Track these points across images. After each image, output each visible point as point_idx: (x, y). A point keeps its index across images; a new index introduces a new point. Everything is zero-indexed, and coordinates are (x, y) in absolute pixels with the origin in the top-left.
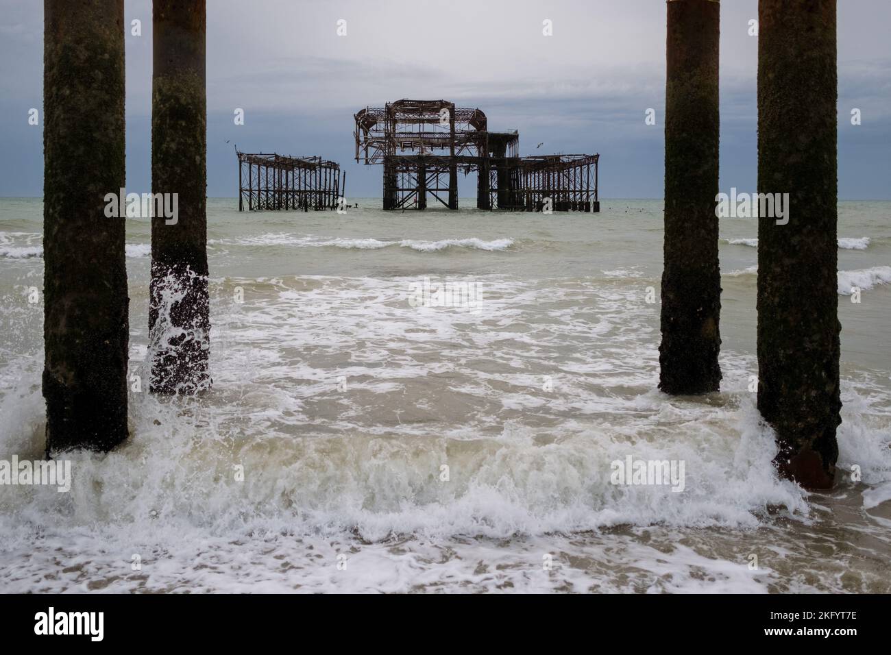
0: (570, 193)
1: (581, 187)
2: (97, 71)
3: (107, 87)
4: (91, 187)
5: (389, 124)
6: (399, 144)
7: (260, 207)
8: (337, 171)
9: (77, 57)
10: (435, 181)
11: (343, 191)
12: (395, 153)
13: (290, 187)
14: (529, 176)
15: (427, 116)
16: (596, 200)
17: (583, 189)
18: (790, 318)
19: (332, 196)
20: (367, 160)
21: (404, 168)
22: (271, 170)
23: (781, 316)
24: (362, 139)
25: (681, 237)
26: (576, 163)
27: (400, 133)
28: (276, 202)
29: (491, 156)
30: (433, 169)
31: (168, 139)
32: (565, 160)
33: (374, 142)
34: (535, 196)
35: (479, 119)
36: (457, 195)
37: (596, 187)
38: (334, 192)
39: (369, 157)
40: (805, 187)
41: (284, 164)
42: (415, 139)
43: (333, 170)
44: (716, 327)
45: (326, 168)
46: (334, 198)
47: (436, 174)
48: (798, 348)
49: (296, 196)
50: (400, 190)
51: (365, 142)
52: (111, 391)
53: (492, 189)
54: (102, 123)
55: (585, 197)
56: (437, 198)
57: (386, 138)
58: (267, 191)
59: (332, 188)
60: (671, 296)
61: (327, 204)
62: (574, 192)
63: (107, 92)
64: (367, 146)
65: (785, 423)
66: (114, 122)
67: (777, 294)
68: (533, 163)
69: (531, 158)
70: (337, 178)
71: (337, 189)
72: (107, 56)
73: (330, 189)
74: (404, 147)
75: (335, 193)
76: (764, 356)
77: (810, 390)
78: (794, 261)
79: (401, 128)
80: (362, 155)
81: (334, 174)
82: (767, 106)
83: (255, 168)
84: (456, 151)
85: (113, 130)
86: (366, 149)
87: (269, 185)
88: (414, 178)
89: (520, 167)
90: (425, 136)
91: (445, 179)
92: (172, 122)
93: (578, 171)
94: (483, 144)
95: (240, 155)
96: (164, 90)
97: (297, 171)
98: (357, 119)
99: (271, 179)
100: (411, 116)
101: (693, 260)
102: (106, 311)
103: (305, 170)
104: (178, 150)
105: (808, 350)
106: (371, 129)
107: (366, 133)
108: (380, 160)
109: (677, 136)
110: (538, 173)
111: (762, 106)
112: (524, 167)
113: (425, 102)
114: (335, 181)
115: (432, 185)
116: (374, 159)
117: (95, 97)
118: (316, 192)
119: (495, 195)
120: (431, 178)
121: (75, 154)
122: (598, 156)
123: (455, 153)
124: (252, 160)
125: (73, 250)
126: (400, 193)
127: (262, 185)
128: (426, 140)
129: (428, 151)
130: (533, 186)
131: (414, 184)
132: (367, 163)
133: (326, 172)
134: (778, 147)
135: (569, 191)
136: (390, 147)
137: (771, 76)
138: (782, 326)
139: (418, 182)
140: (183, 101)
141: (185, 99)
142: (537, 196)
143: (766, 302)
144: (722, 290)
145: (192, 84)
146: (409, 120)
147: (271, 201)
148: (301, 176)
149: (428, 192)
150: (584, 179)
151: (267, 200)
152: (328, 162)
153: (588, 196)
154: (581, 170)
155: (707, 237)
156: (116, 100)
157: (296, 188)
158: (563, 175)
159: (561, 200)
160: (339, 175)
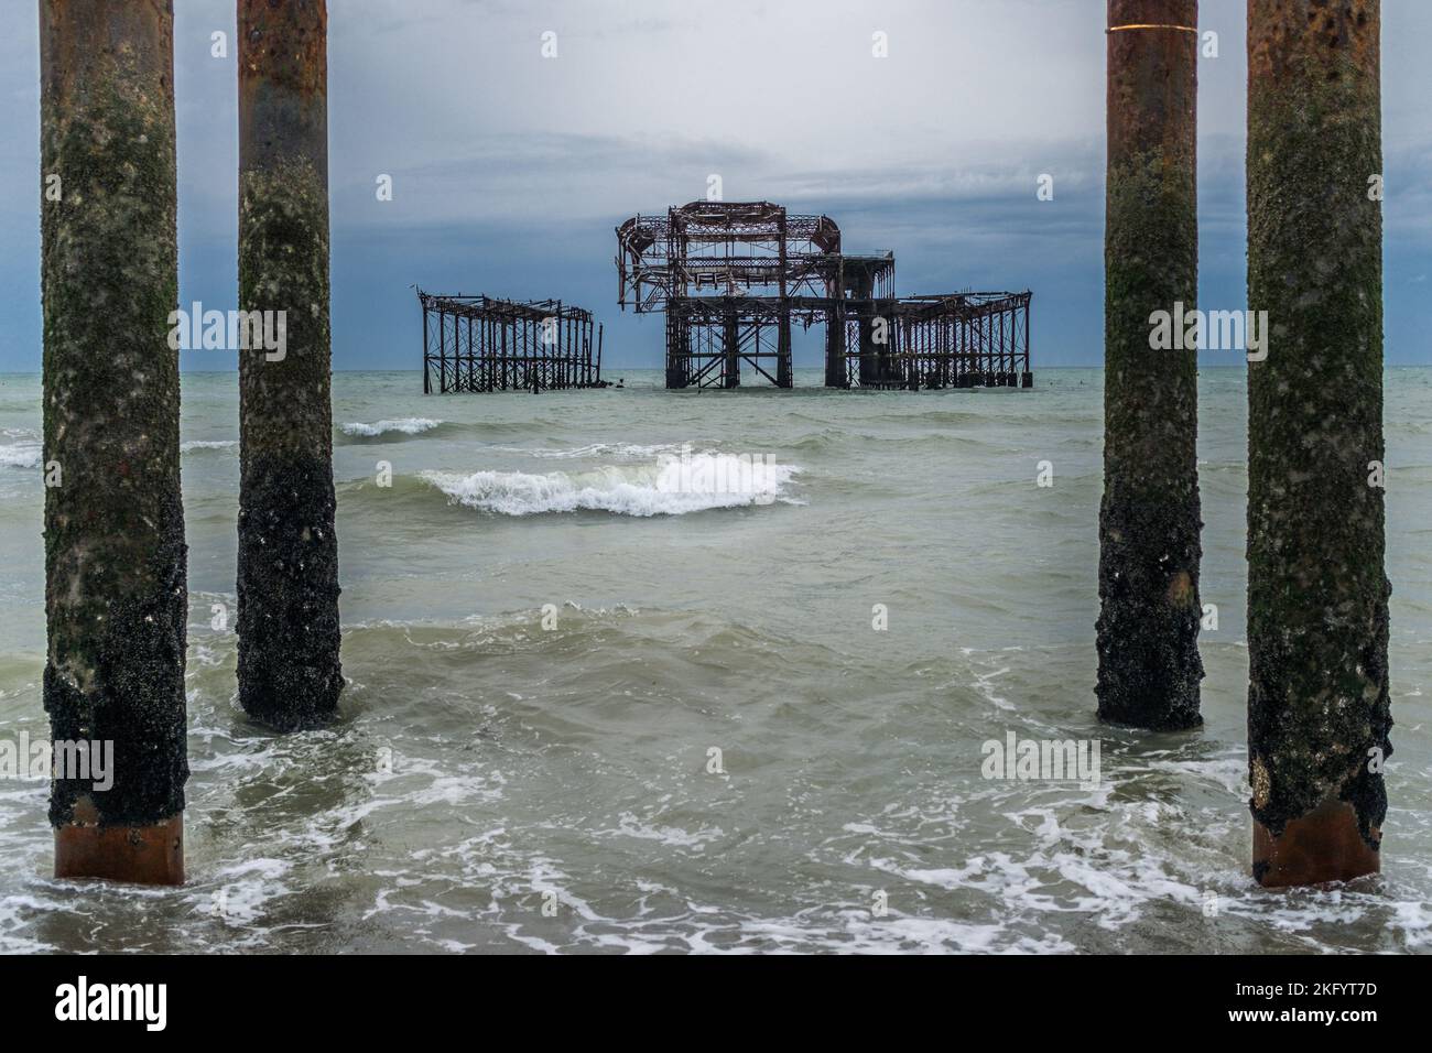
0: (983, 359)
1: (1002, 347)
2: (126, 164)
3: (144, 190)
4: (119, 360)
5: (675, 244)
6: (693, 278)
7: (459, 388)
8: (588, 324)
9: (94, 141)
10: (753, 339)
11: (599, 357)
12: (686, 293)
13: (510, 352)
14: (913, 329)
15: (739, 230)
16: (1027, 369)
17: (1005, 352)
18: (1302, 575)
19: (579, 367)
20: (638, 305)
21: (702, 318)
22: (477, 324)
23: (1286, 571)
24: (629, 269)
25: (1132, 436)
26: (993, 308)
27: (693, 259)
28: (487, 377)
29: (849, 296)
30: (750, 319)
31: (265, 276)
32: (974, 302)
33: (650, 274)
34: (923, 365)
35: (827, 233)
36: (790, 364)
37: (1027, 347)
38: (583, 360)
39: (643, 300)
40: (1326, 350)
41: (499, 313)
42: (720, 269)
43: (580, 323)
44: (1192, 588)
45: (569, 318)
46: (583, 369)
47: (754, 329)
48: (1315, 624)
49: (520, 367)
50: (696, 356)
51: (636, 274)
52: (156, 701)
53: (850, 352)
54: (136, 250)
55: (1007, 365)
56: (758, 368)
57: (670, 267)
58: (471, 359)
59: (580, 354)
60: (1116, 537)
61: (572, 380)
62: (990, 356)
63: (145, 200)
64: (638, 282)
65: (1294, 753)
66: (157, 250)
67: (1280, 533)
68: (919, 308)
69: (915, 298)
70: (588, 337)
71: (589, 355)
72: (143, 139)
73: (576, 355)
74: (701, 282)
75: (586, 362)
76: (1257, 639)
77: (1336, 697)
78: (1307, 476)
79: (696, 249)
80: (630, 296)
81: (584, 330)
82: (1261, 210)
83: (449, 319)
84: (789, 288)
85: (156, 263)
86: (637, 287)
87: (474, 350)
88: (717, 335)
89: (897, 315)
90: (736, 263)
91: (770, 336)
92: (271, 247)
93: (996, 321)
94: (834, 276)
95: (424, 298)
96: (257, 194)
97: (520, 326)
98: (620, 236)
99: (476, 338)
100: (711, 229)
101: (1152, 475)
102: (147, 566)
103: (535, 323)
104: (280, 294)
105: (1332, 628)
106: (645, 252)
107: (636, 259)
108: (661, 305)
109: (1124, 262)
110: (929, 325)
111: (1254, 210)
112: (904, 315)
113: (736, 205)
114: (585, 341)
115: (748, 346)
116: (651, 302)
117: (125, 207)
118: (554, 360)
119: (856, 363)
120: (748, 335)
121: (92, 305)
122: (1030, 294)
123: (787, 293)
124: (446, 307)
125: (91, 465)
126: (695, 360)
127: (463, 348)
128: (738, 270)
129: (741, 289)
130: (919, 347)
131: (719, 346)
132: (639, 310)
133: (569, 327)
134: (1281, 280)
135: (981, 356)
136: (676, 283)
137: (1268, 157)
138: (1288, 588)
139: (724, 342)
140: (288, 211)
141: (293, 209)
142: (926, 363)
143: (1261, 547)
144: (1202, 525)
145: (305, 182)
146: (709, 236)
147: (477, 375)
148: (528, 333)
149: (741, 359)
150: (1007, 334)
151: (471, 374)
152: (573, 309)
153: (1013, 363)
154: (1002, 318)
155: (1176, 434)
156: (160, 212)
157: (520, 353)
158: (972, 327)
159: (967, 370)
160: (591, 331)
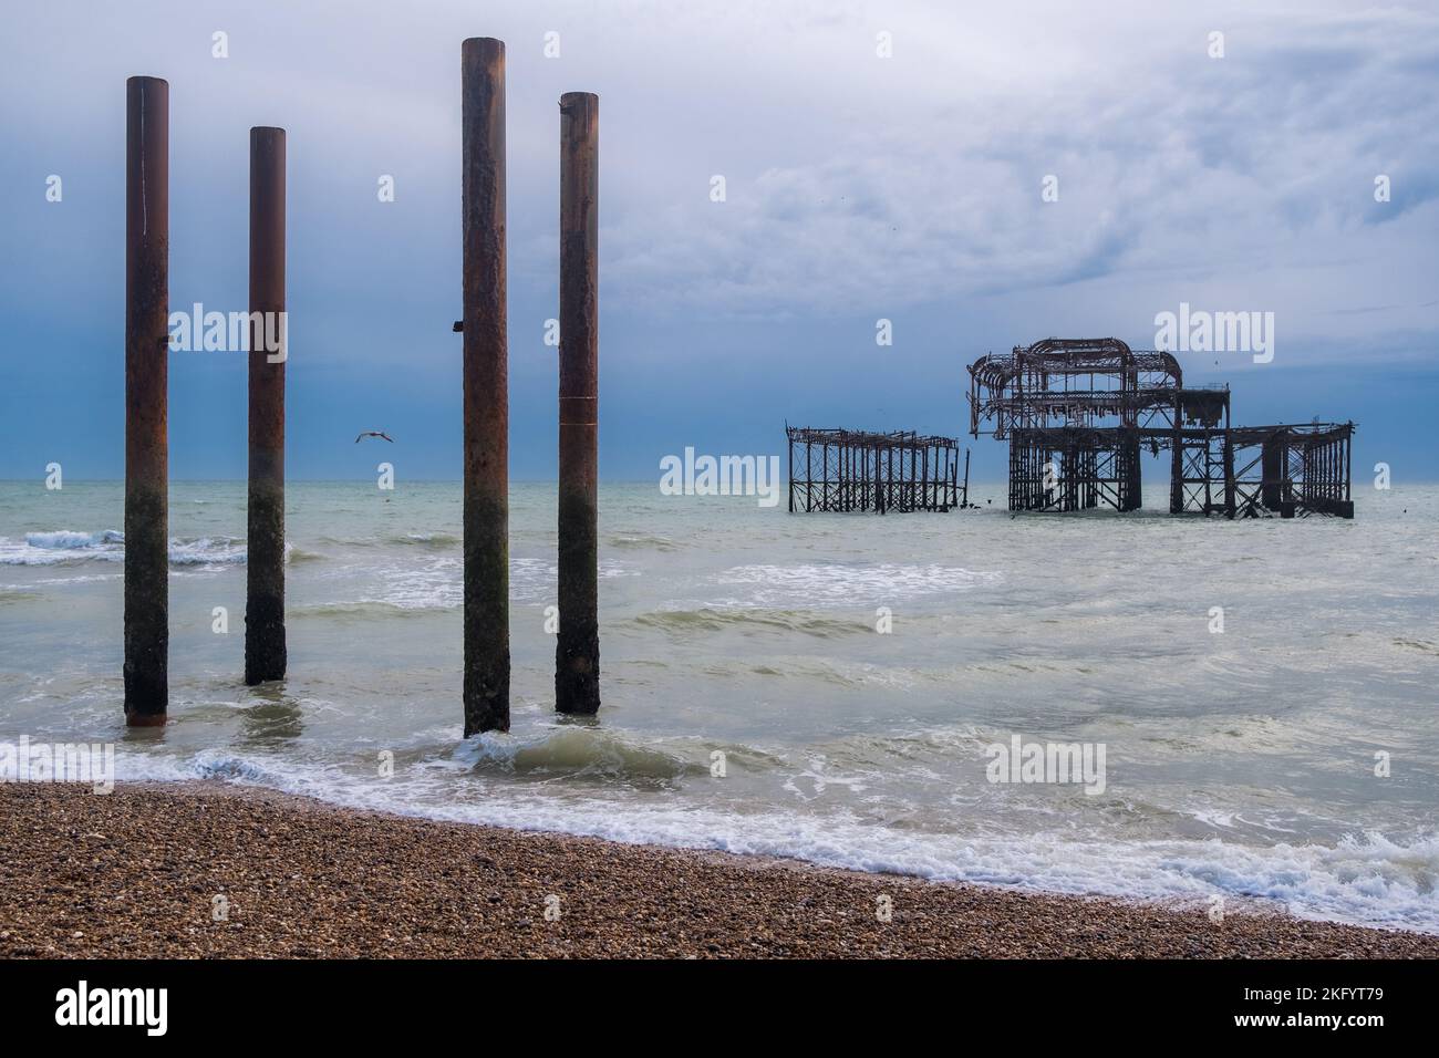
8: (952, 451)
22: (847, 451)
38: (947, 483)
43: (942, 450)
45: (927, 447)
46: (949, 491)
70: (954, 462)
71: (955, 479)
75: (952, 485)
81: (947, 455)
83: (817, 449)
95: (790, 431)
98: (973, 373)
124: (811, 437)
128: (1085, 402)
133: (926, 454)
152: (933, 438)
160: (957, 457)
